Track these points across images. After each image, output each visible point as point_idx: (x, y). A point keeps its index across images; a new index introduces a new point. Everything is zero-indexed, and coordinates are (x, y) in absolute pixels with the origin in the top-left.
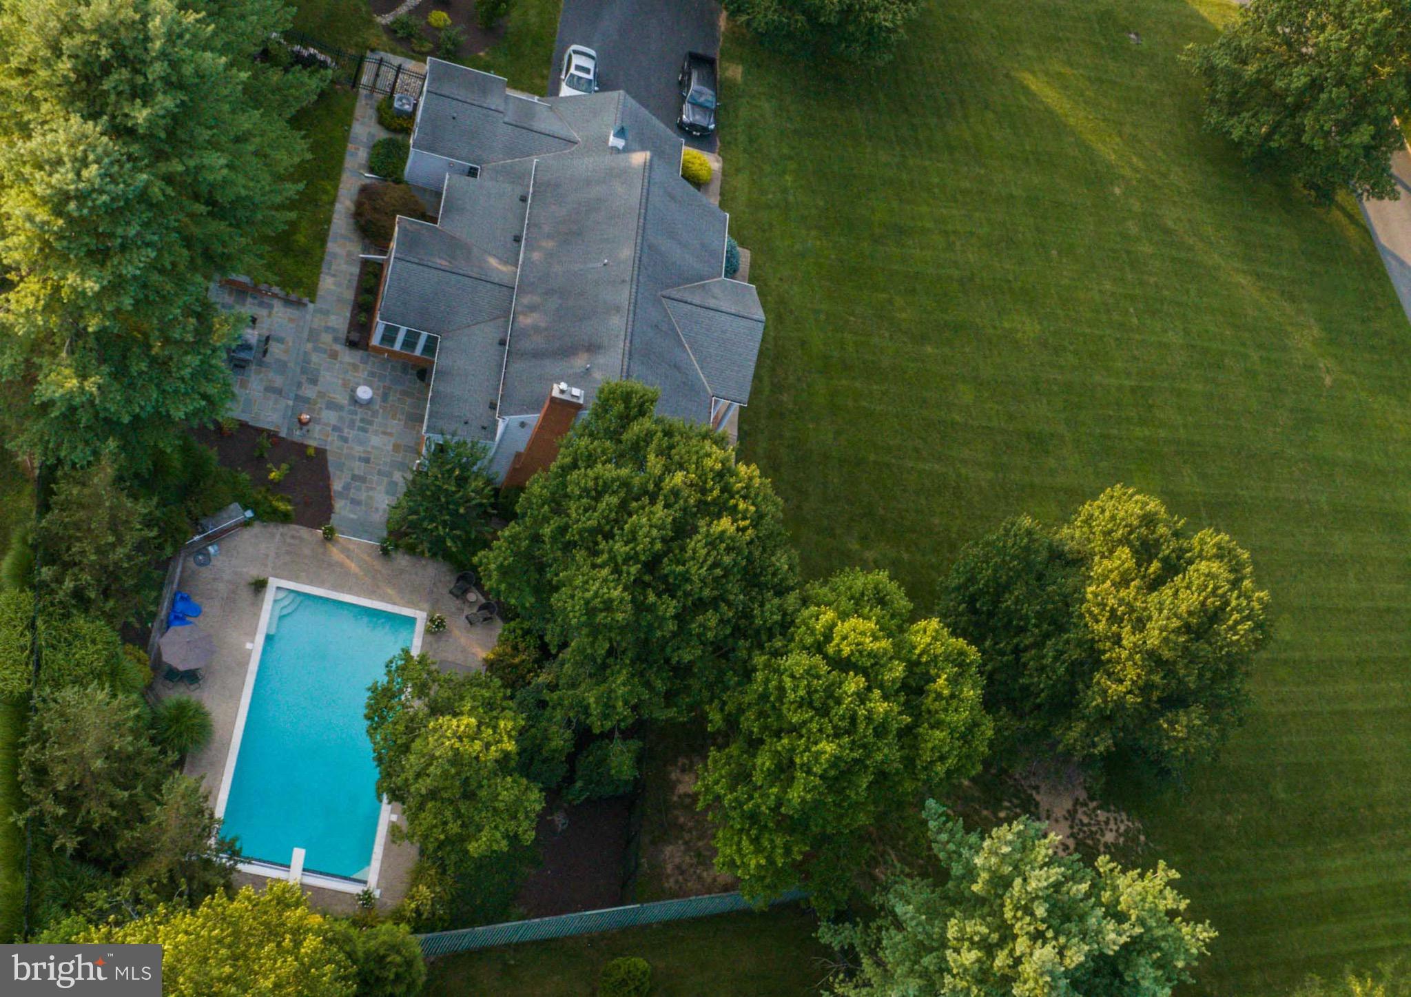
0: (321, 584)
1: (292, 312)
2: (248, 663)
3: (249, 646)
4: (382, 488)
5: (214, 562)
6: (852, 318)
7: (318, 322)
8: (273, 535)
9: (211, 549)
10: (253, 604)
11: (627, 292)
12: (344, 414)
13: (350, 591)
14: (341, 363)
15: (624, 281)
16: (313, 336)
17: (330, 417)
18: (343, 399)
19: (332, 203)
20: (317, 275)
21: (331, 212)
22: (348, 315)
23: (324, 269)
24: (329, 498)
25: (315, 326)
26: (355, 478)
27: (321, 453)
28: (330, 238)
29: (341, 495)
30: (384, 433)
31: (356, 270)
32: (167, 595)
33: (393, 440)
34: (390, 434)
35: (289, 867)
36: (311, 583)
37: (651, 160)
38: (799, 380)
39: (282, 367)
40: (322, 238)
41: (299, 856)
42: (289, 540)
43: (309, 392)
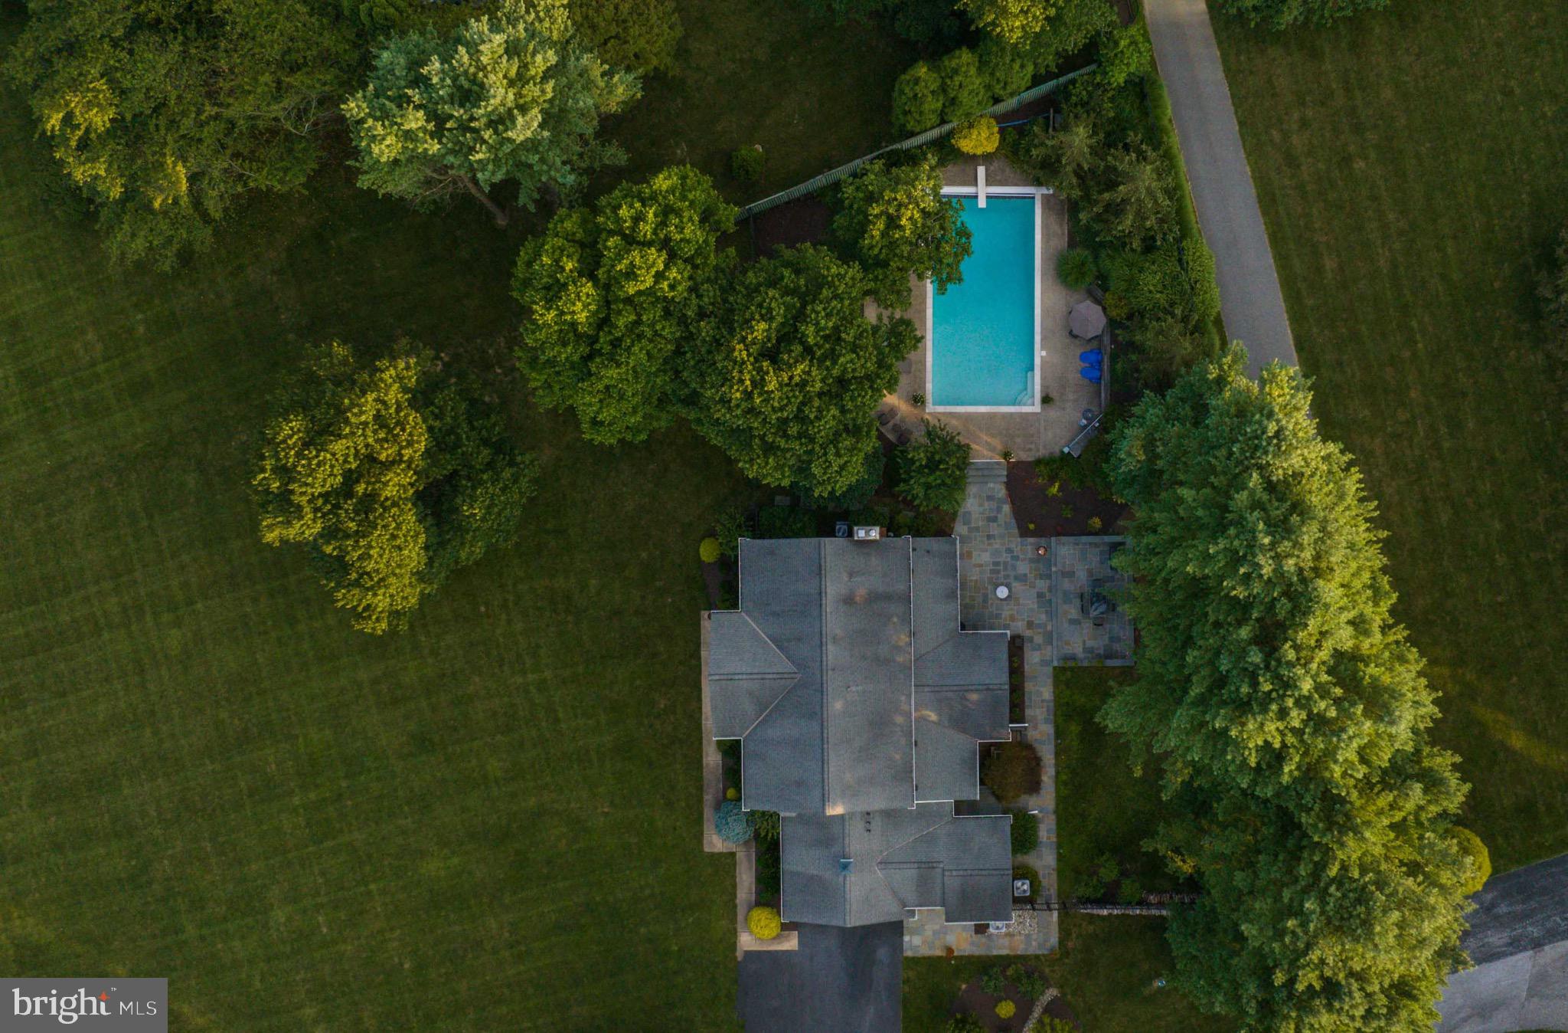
0: (1004, 416)
1: (1068, 650)
2: (1042, 340)
3: (1044, 353)
4: (974, 516)
5: (1079, 415)
6: (606, 810)
7: (1048, 651)
8: (1045, 447)
9: (1084, 422)
10: (1048, 387)
11: (830, 657)
12: (1012, 574)
13: (982, 415)
14: (1023, 620)
15: (833, 670)
16: (1049, 638)
17: (1023, 568)
18: (1015, 584)
19: (1058, 773)
20: (1057, 697)
21: (1057, 765)
22: (1026, 667)
23: (1052, 704)
24: (1010, 495)
25: (1049, 648)
26: (994, 519)
27: (1024, 533)
28: (1052, 737)
29: (1001, 501)
30: (981, 566)
31: (1028, 712)
32: (1106, 375)
33: (973, 561)
34: (975, 566)
35: (987, 197)
36: (1011, 414)
37: (824, 809)
38: (651, 726)
39: (1067, 599)
40: (1059, 734)
41: (982, 203)
42: (1033, 446)
43: (1042, 585)
